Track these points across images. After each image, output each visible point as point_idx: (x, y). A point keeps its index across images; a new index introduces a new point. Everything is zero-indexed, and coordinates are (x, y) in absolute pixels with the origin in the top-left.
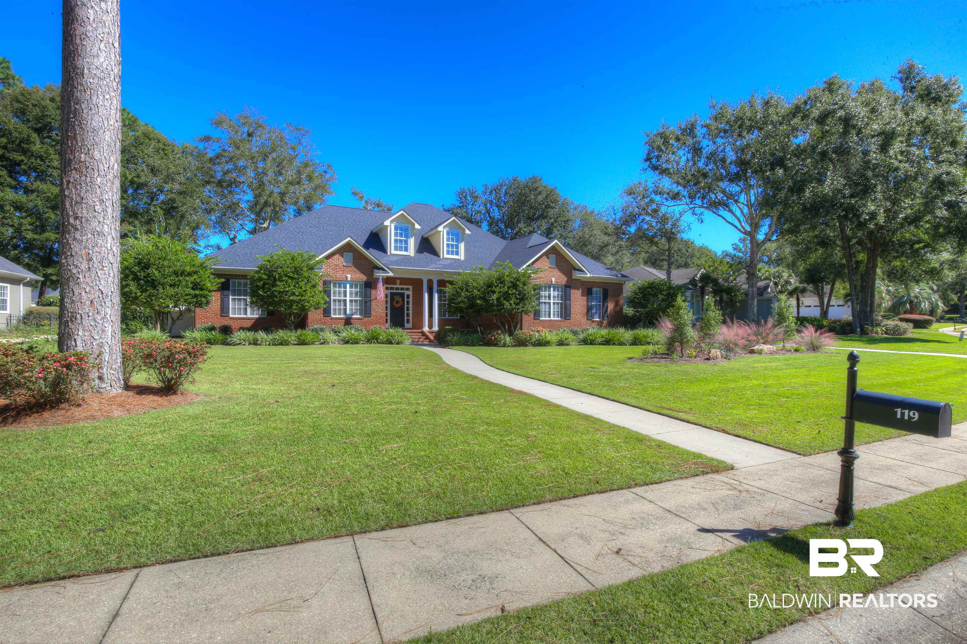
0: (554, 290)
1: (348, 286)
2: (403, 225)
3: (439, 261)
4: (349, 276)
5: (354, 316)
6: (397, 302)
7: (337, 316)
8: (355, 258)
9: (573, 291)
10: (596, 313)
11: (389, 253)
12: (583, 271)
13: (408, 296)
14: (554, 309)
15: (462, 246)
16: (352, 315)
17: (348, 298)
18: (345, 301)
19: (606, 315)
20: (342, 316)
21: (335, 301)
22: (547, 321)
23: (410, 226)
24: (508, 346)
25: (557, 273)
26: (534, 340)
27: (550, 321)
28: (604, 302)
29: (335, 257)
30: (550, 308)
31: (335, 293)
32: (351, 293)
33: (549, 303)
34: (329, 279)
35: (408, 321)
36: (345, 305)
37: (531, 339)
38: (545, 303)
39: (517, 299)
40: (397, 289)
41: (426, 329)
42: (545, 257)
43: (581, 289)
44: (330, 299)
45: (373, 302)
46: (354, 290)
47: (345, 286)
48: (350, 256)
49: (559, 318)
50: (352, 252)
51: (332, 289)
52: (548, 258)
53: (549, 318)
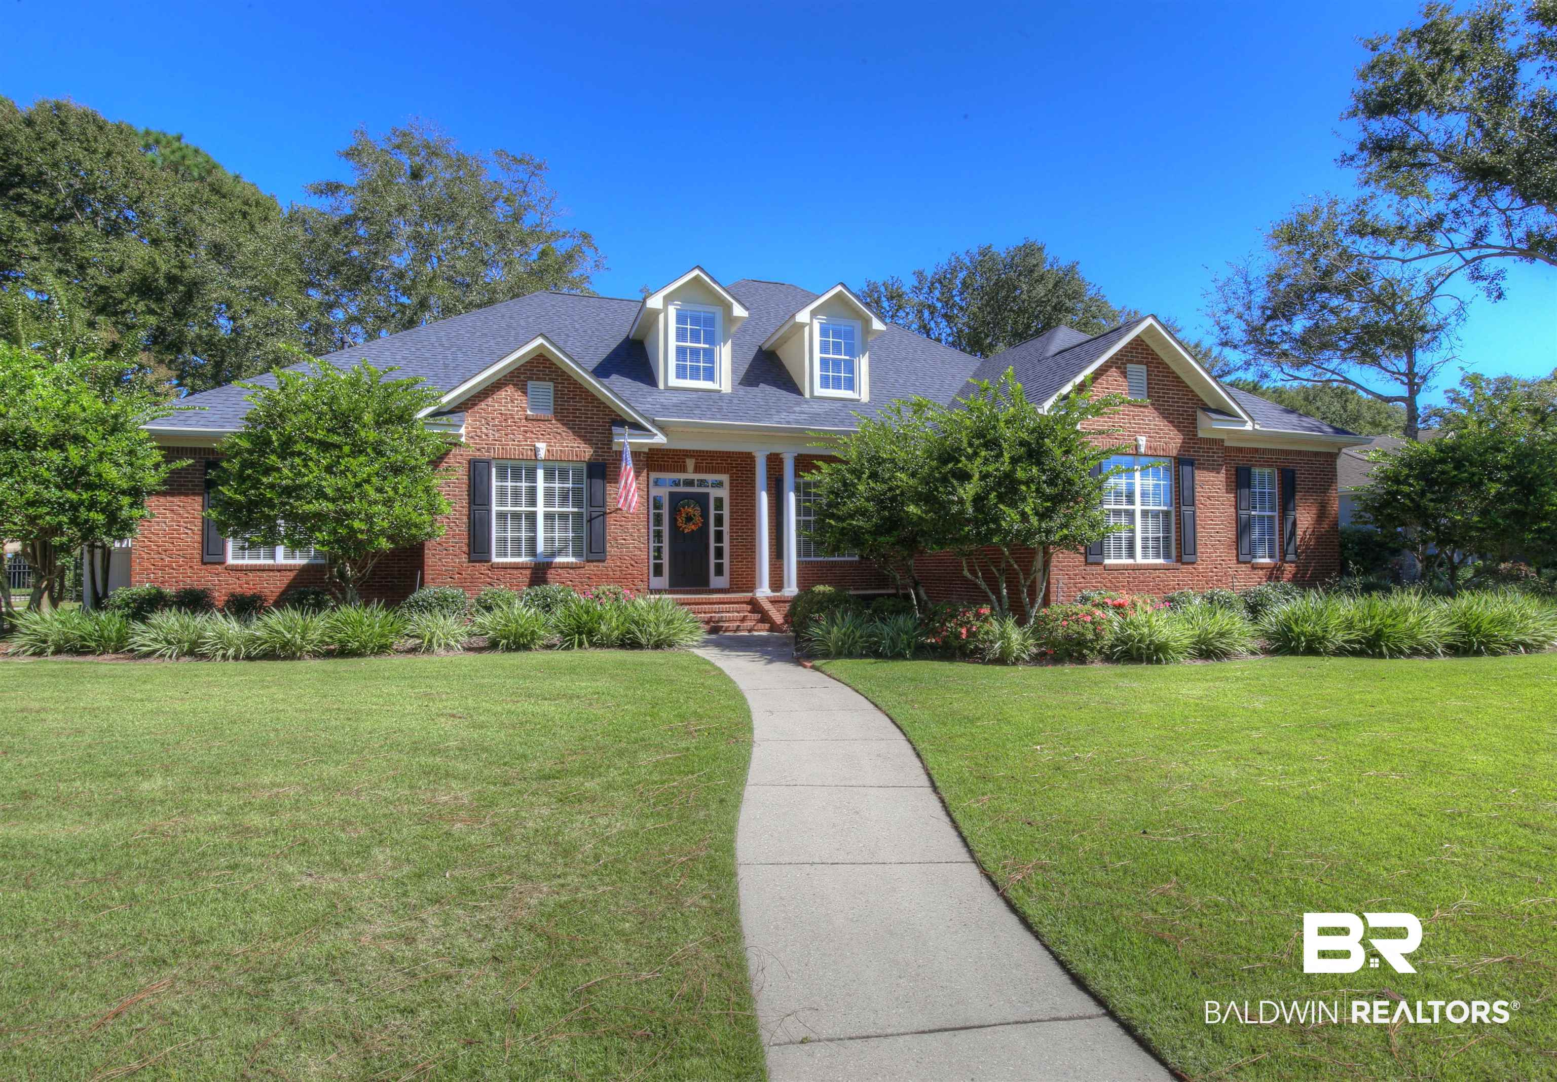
0: (1144, 473)
1: (540, 473)
2: (702, 310)
3: (798, 404)
4: (542, 447)
5: (559, 560)
6: (689, 519)
7: (509, 560)
8: (558, 396)
9: (1201, 476)
10: (1262, 541)
11: (661, 386)
12: (1237, 416)
13: (719, 502)
14: (1145, 530)
15: (863, 364)
16: (553, 555)
17: (541, 509)
18: (532, 518)
19: (1291, 548)
20: (523, 559)
21: (502, 516)
22: (1126, 568)
23: (719, 312)
24: (1017, 661)
25: (1152, 419)
26: (1108, 638)
27: (1133, 568)
28: (1283, 507)
29: (503, 394)
30: (1132, 529)
31: (502, 493)
32: (549, 495)
33: (1131, 514)
34: (485, 455)
35: (719, 571)
36: (533, 529)
37: (1098, 636)
38: (1117, 513)
40: (689, 483)
41: (764, 591)
42: (1113, 372)
43: (1223, 471)
44: (489, 511)
45: (610, 520)
46: (557, 485)
47: (531, 476)
48: (545, 389)
49: (1161, 561)
50: (551, 380)
51: (495, 483)
52: (1124, 374)
53: (1131, 561)
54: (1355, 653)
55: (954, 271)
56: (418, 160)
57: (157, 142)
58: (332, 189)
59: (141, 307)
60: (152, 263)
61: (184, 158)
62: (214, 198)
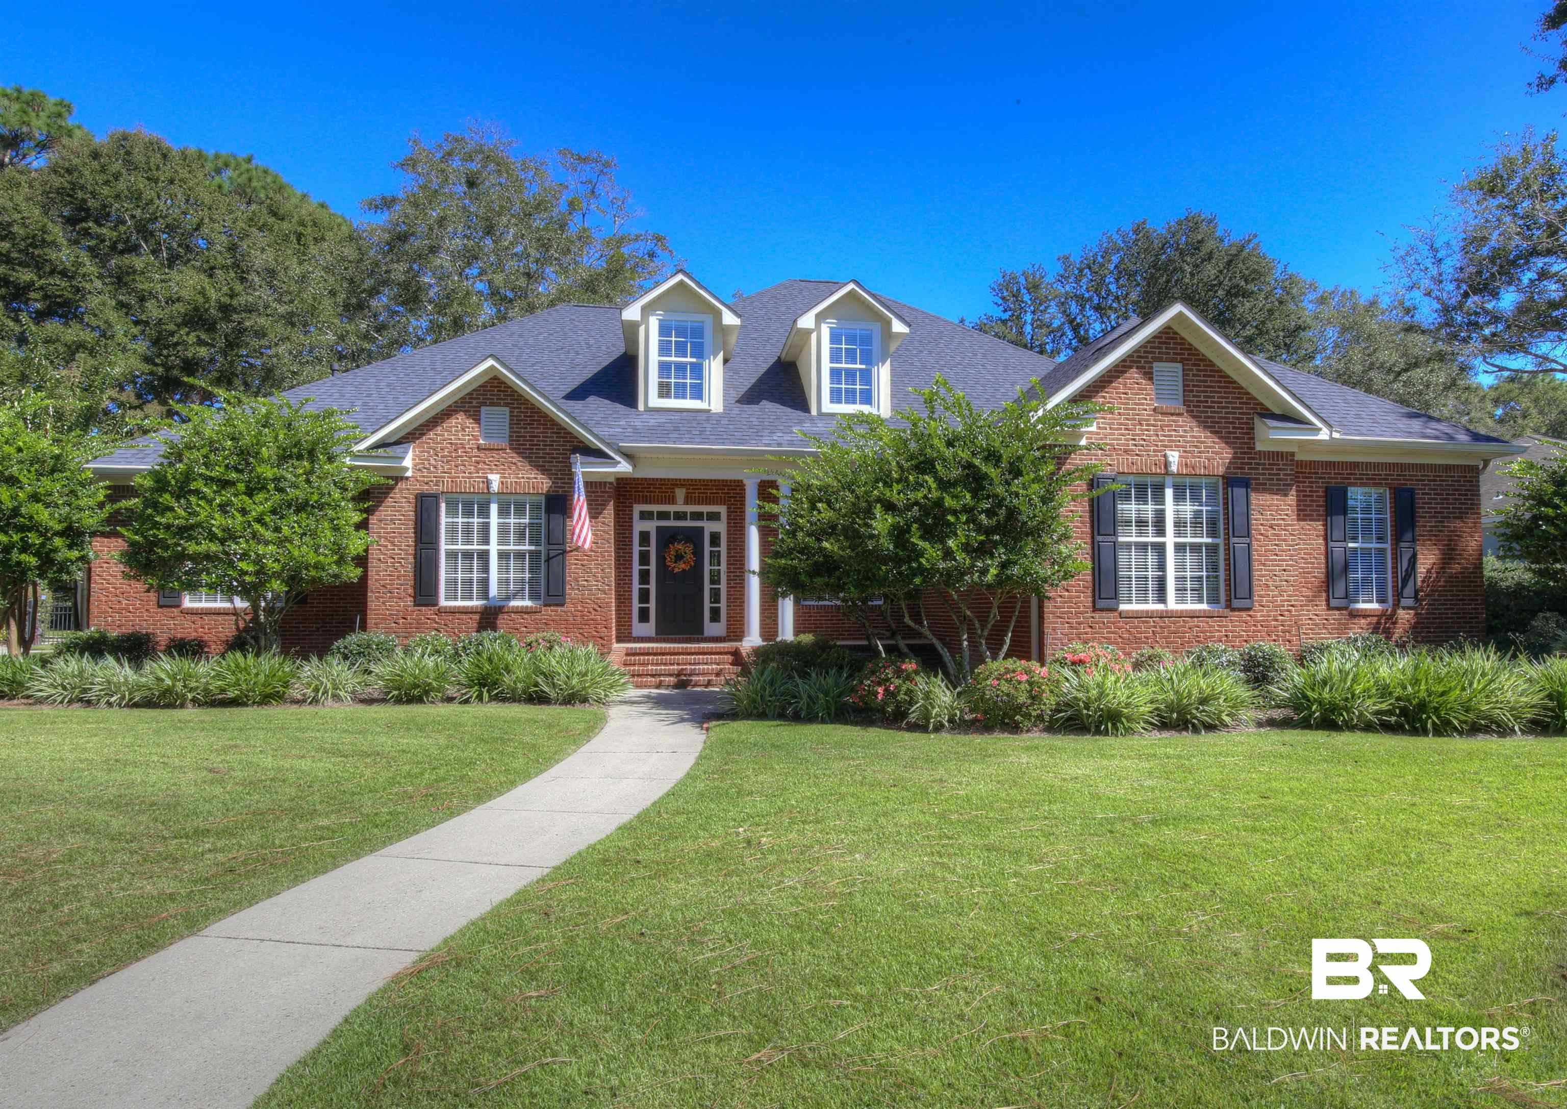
0: (1179, 497)
1: (494, 508)
2: (689, 319)
3: (801, 422)
4: (495, 479)
5: (513, 603)
6: (679, 557)
7: (459, 603)
8: (515, 422)
9: (1258, 500)
10: (1366, 581)
11: (639, 407)
12: (1299, 420)
13: (715, 539)
14: (1180, 567)
15: (883, 374)
16: (508, 598)
17: (494, 548)
18: (484, 556)
19: (1409, 590)
20: (476, 603)
21: (452, 555)
22: (1149, 615)
23: (708, 320)
24: (939, 728)
25: (1189, 431)
26: (1049, 701)
27: (1162, 615)
28: (1398, 538)
29: (453, 421)
30: (1162, 566)
31: (452, 530)
32: (503, 531)
33: (1160, 549)
34: (433, 489)
35: (715, 615)
36: (485, 568)
37: (1035, 698)
38: (1143, 547)
39: (980, 529)
40: (680, 516)
41: (753, 639)
42: (1134, 374)
43: (1293, 492)
44: (437, 550)
45: (571, 559)
46: (512, 521)
47: (484, 512)
48: (499, 416)
49: (1204, 606)
50: (506, 405)
51: (444, 519)
52: (1149, 375)
53: (1161, 607)
54: (1388, 728)
55: (1106, 253)
56: (474, 166)
57: (227, 165)
58: (387, 203)
59: (192, 338)
60: (203, 293)
61: (250, 180)
62: (271, 220)
